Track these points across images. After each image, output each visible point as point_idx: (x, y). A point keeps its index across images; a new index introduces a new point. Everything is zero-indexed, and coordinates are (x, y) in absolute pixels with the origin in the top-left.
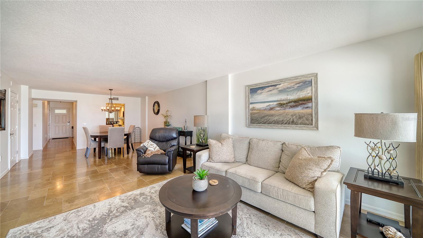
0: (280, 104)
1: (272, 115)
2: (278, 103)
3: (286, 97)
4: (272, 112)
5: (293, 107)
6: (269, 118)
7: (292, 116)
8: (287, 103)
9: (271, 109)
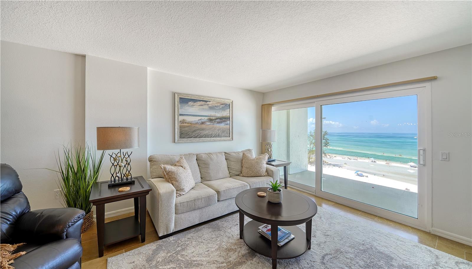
0: (210, 119)
1: (203, 129)
2: (209, 118)
3: (214, 114)
4: (203, 126)
5: (219, 123)
6: (201, 131)
7: (218, 130)
8: (215, 119)
9: (203, 123)
